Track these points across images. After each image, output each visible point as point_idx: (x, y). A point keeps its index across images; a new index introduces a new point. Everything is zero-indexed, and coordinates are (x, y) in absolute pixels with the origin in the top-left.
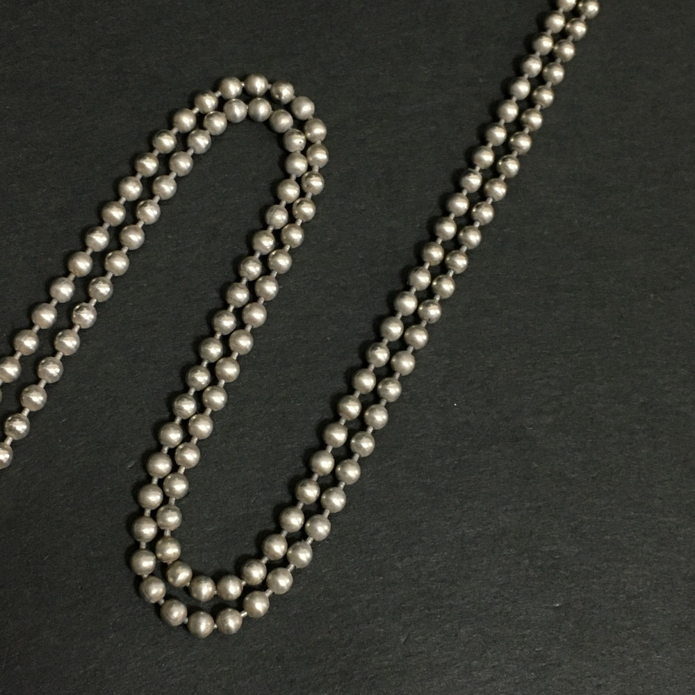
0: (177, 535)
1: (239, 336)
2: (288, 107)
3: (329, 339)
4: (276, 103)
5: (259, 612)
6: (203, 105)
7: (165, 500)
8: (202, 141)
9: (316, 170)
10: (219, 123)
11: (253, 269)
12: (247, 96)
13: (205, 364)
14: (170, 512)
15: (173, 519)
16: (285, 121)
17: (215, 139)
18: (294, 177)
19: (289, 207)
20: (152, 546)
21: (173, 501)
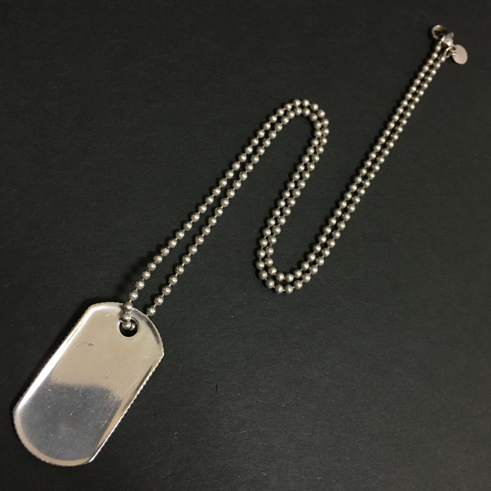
0: (272, 257)
1: (296, 190)
2: (316, 112)
3: (325, 197)
4: (312, 111)
5: (298, 287)
6: (287, 108)
7: (268, 244)
8: (286, 120)
9: (324, 136)
10: (292, 115)
11: (302, 168)
12: (302, 107)
13: (284, 199)
14: (270, 249)
15: (271, 251)
16: (315, 117)
17: (290, 120)
18: (317, 138)
19: (315, 148)
20: (263, 260)
21: (271, 245)
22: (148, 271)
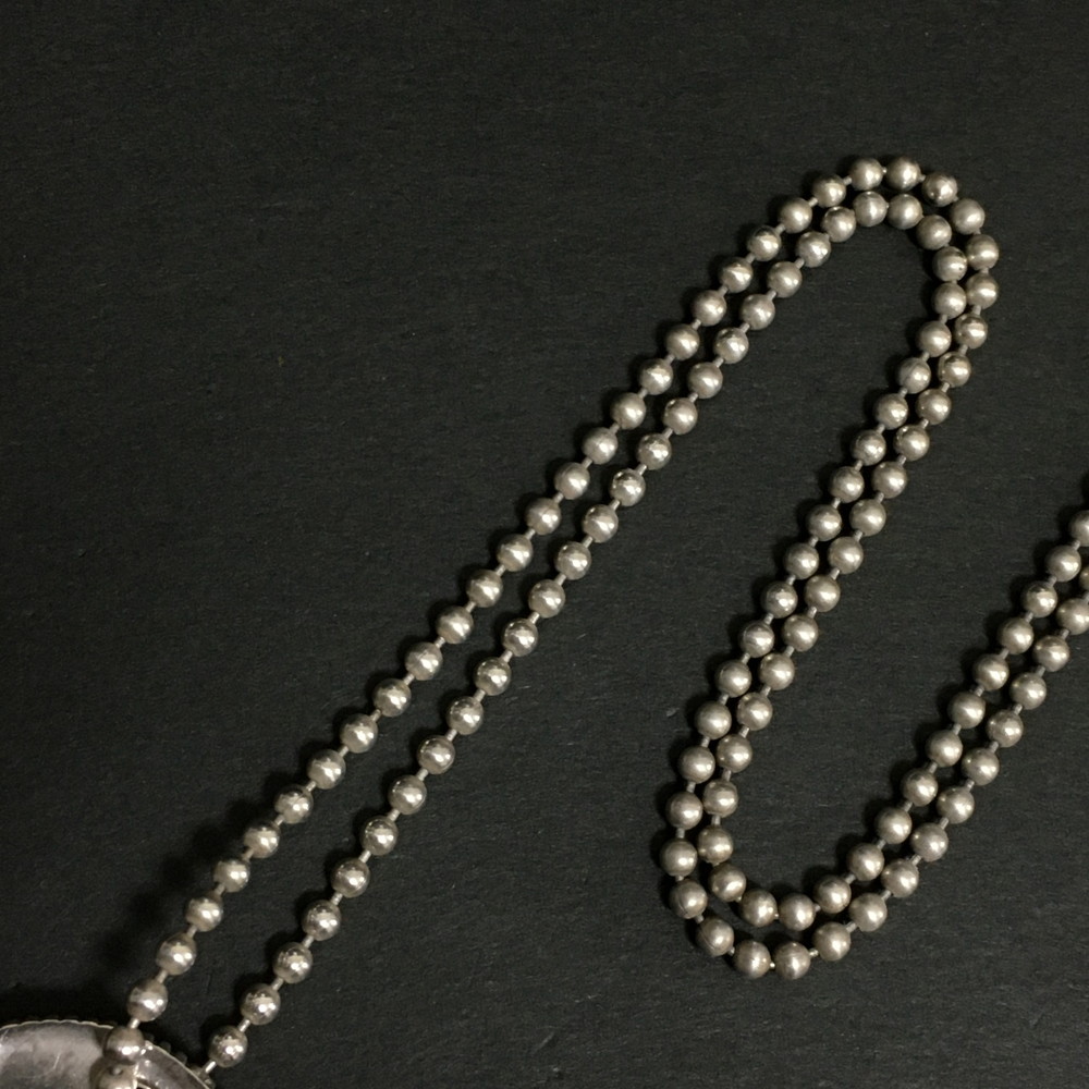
0: (731, 825)
1: (844, 546)
2: (947, 212)
3: (968, 565)
4: (931, 207)
5: (835, 953)
6: (824, 195)
7: (718, 773)
8: (819, 250)
9: (977, 312)
10: (845, 226)
11: (874, 449)
12: (888, 190)
13: (791, 580)
14: (724, 792)
15: (727, 801)
16: (941, 234)
17: (836, 247)
18: (944, 319)
19: (933, 363)
20: (694, 837)
21: (728, 775)
22: (212, 899)
